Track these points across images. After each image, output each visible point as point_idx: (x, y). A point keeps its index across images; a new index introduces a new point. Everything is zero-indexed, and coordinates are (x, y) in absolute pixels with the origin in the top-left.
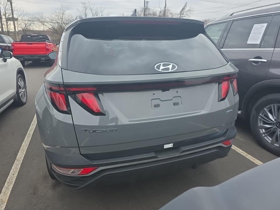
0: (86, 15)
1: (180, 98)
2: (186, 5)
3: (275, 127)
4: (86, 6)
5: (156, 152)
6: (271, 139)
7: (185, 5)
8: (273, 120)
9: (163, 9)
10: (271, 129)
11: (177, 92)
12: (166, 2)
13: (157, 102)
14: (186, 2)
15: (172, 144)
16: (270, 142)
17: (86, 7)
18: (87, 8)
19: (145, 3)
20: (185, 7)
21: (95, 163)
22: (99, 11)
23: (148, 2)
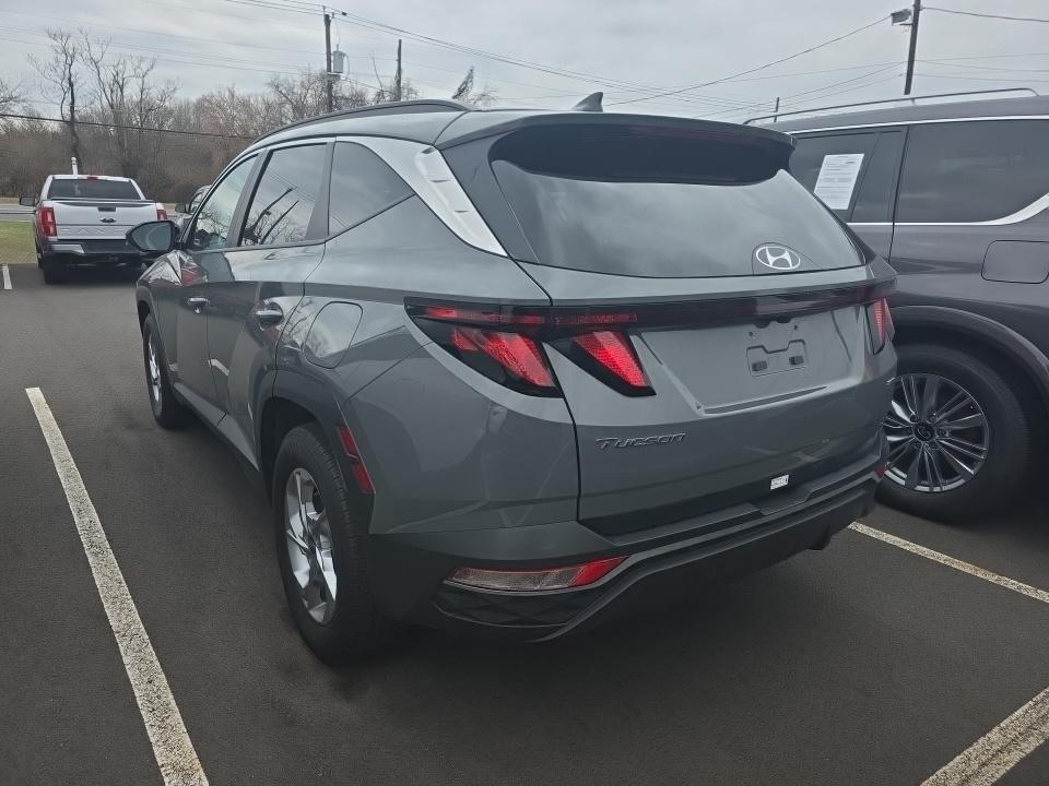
0: (71, 85)
1: (801, 344)
2: (470, 76)
3: (914, 437)
4: (70, 44)
5: (754, 502)
6: (904, 476)
7: (468, 77)
8: (908, 420)
9: (389, 83)
10: (901, 447)
11: (796, 327)
12: (399, 61)
13: (760, 356)
14: (469, 68)
15: (787, 477)
16: (903, 482)
17: (71, 52)
18: (73, 57)
19: (332, 58)
20: (469, 85)
21: (620, 543)
22: (129, 72)
23: (341, 55)
